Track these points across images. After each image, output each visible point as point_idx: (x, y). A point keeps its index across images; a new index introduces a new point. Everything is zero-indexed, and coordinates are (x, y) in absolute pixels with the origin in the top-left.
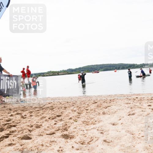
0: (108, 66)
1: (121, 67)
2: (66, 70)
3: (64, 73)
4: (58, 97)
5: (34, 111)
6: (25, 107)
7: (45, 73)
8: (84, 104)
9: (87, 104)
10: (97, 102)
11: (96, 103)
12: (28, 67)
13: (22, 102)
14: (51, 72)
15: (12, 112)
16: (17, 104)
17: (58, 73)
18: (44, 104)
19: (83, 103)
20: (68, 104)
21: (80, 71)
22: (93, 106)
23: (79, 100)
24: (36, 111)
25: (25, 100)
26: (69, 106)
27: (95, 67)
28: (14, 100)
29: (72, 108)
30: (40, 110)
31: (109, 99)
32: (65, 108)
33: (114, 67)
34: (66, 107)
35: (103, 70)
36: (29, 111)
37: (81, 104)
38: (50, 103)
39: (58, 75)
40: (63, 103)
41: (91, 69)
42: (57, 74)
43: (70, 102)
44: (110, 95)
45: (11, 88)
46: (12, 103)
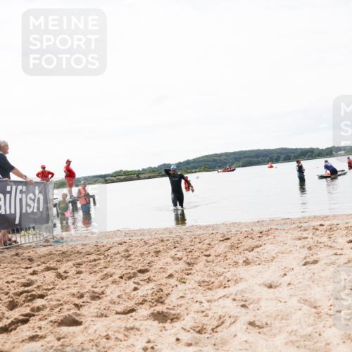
0: (253, 154)
1: (283, 156)
2: (156, 166)
3: (152, 175)
4: (139, 230)
5: (85, 262)
6: (64, 253)
7: (109, 175)
8: (200, 243)
9: (207, 242)
10: (229, 237)
11: (228, 239)
12: (69, 162)
13: (57, 242)
14: (122, 173)
15: (35, 264)
16: (46, 248)
17: (138, 176)
18: (108, 246)
19: (197, 240)
20: (163, 244)
21: (187, 168)
22: (221, 248)
23: (188, 233)
24: (90, 262)
25: (65, 239)
26: (165, 248)
27: (222, 158)
28: (38, 239)
29: (173, 252)
30: (100, 259)
31: (257, 229)
32: (158, 252)
33: (266, 156)
34: (160, 251)
35: (241, 164)
36: (74, 262)
37: (192, 244)
38: (121, 244)
39: (139, 178)
40: (151, 242)
41: (214, 163)
42: (135, 176)
43: (168, 240)
44: (258, 222)
45: (29, 211)
46: (33, 244)
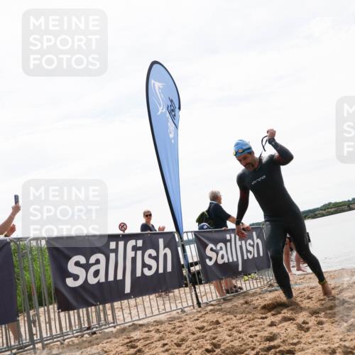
7: (318, 209)
14: (331, 206)
17: (349, 206)
28: (262, 284)
42: (346, 208)
45: (250, 257)
46: (259, 290)
